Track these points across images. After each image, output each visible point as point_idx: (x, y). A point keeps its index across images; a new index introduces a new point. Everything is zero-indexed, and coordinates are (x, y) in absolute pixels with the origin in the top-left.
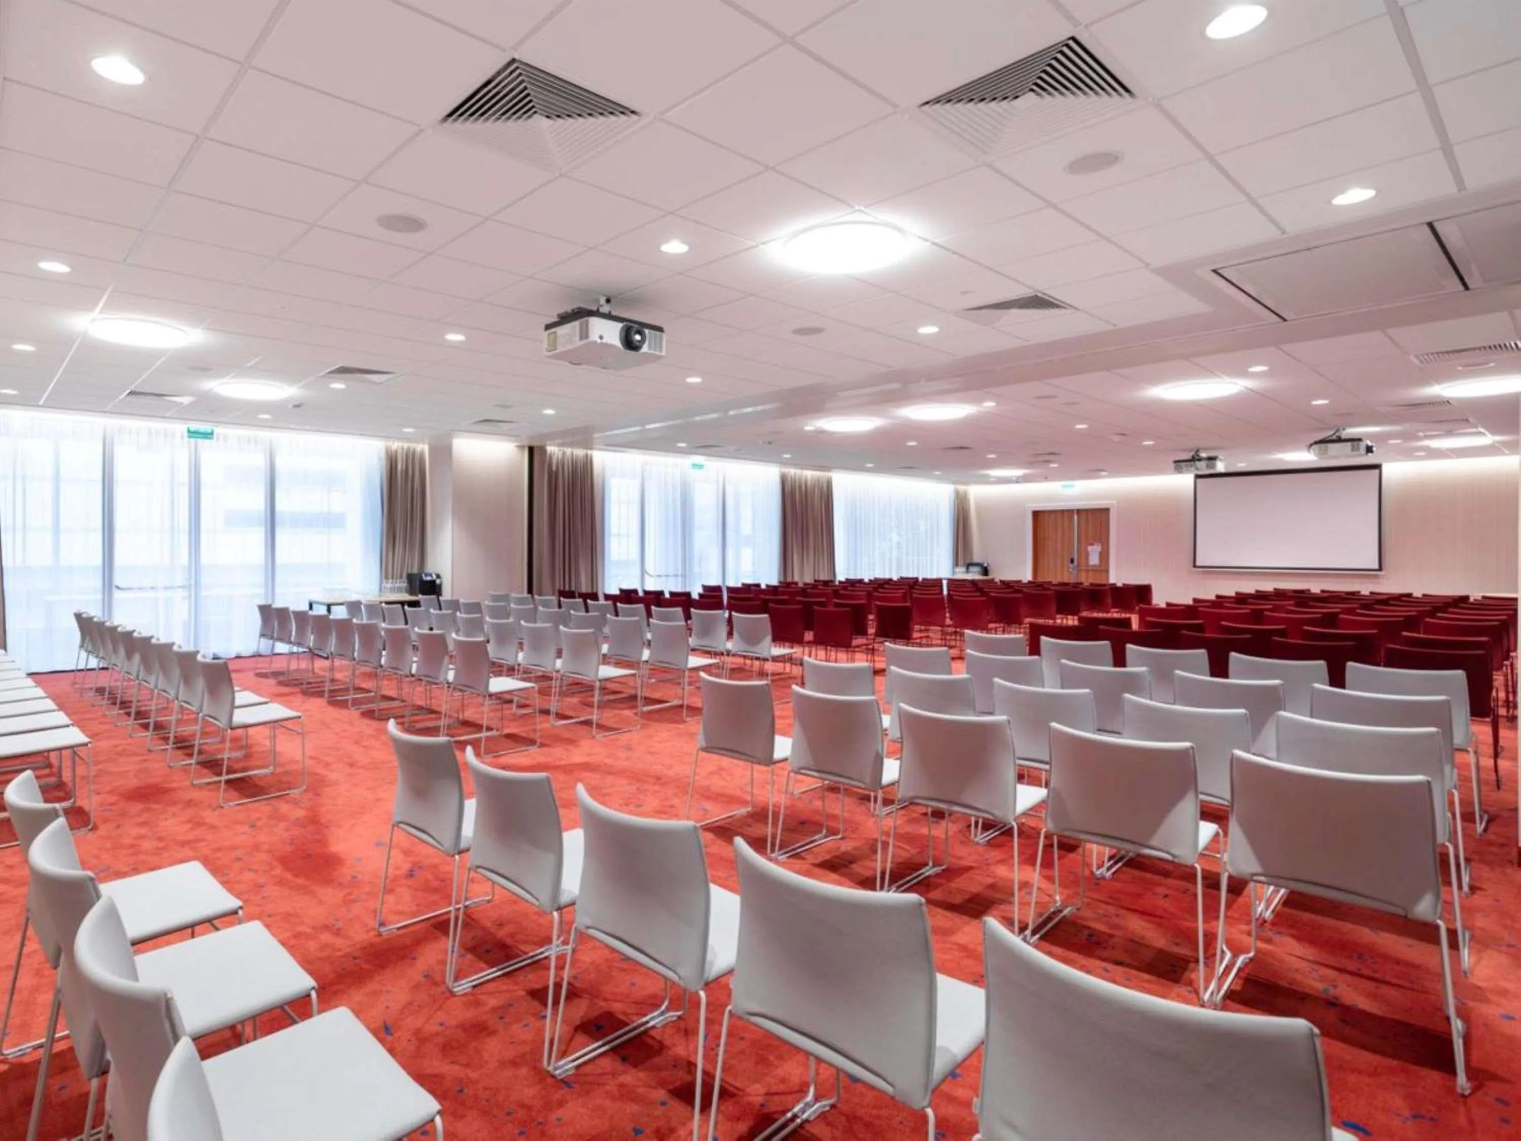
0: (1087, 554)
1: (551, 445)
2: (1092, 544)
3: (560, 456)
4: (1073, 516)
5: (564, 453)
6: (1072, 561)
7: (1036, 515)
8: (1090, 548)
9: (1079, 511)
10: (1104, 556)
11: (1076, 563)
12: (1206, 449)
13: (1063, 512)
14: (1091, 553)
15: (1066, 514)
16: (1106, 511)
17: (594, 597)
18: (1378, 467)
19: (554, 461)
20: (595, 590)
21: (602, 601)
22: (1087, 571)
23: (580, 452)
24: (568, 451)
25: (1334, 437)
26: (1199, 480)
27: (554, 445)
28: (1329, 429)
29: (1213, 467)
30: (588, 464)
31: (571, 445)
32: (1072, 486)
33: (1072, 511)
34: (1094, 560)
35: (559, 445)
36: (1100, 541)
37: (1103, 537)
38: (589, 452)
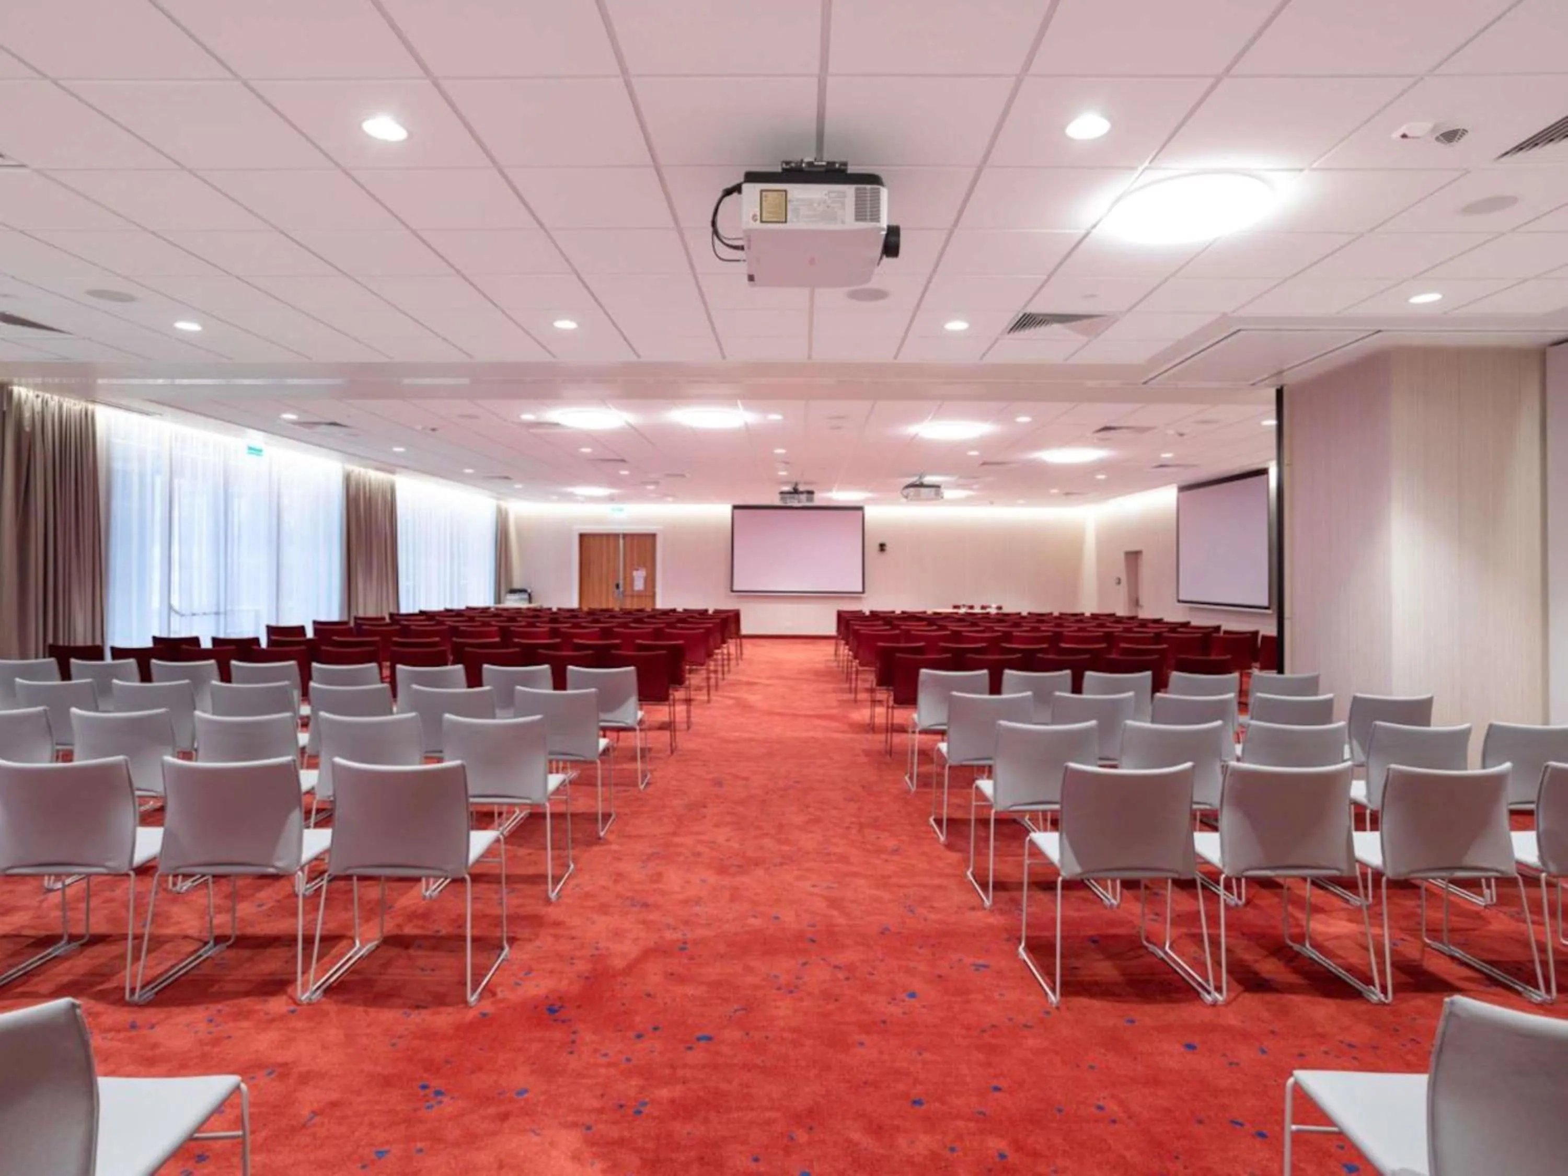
0: (632, 580)
1: (20, 385)
2: (637, 570)
3: (38, 408)
4: (619, 540)
5: (45, 403)
6: (618, 586)
7: (582, 537)
8: (635, 573)
9: (625, 536)
10: (651, 581)
11: (621, 589)
12: (806, 483)
13: (608, 536)
14: (636, 578)
15: (612, 537)
16: (653, 536)
17: (95, 653)
18: (860, 508)
19: (27, 414)
20: (98, 642)
21: (108, 659)
22: (632, 596)
23: (73, 405)
24: (54, 400)
25: (918, 483)
26: (736, 511)
27: (27, 386)
28: (915, 475)
29: (811, 500)
30: (87, 425)
31: (62, 390)
32: (621, 510)
33: (616, 536)
34: (639, 585)
35: (36, 387)
36: (645, 566)
37: (649, 562)
38: (90, 407)
